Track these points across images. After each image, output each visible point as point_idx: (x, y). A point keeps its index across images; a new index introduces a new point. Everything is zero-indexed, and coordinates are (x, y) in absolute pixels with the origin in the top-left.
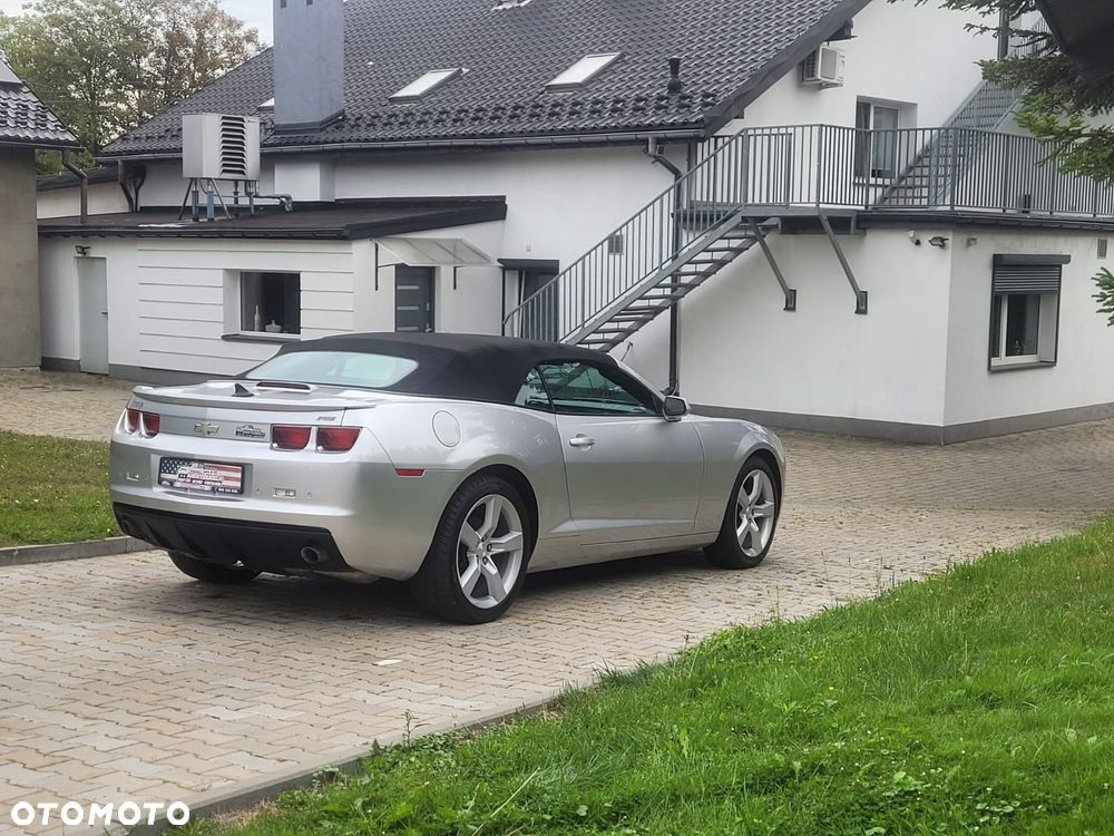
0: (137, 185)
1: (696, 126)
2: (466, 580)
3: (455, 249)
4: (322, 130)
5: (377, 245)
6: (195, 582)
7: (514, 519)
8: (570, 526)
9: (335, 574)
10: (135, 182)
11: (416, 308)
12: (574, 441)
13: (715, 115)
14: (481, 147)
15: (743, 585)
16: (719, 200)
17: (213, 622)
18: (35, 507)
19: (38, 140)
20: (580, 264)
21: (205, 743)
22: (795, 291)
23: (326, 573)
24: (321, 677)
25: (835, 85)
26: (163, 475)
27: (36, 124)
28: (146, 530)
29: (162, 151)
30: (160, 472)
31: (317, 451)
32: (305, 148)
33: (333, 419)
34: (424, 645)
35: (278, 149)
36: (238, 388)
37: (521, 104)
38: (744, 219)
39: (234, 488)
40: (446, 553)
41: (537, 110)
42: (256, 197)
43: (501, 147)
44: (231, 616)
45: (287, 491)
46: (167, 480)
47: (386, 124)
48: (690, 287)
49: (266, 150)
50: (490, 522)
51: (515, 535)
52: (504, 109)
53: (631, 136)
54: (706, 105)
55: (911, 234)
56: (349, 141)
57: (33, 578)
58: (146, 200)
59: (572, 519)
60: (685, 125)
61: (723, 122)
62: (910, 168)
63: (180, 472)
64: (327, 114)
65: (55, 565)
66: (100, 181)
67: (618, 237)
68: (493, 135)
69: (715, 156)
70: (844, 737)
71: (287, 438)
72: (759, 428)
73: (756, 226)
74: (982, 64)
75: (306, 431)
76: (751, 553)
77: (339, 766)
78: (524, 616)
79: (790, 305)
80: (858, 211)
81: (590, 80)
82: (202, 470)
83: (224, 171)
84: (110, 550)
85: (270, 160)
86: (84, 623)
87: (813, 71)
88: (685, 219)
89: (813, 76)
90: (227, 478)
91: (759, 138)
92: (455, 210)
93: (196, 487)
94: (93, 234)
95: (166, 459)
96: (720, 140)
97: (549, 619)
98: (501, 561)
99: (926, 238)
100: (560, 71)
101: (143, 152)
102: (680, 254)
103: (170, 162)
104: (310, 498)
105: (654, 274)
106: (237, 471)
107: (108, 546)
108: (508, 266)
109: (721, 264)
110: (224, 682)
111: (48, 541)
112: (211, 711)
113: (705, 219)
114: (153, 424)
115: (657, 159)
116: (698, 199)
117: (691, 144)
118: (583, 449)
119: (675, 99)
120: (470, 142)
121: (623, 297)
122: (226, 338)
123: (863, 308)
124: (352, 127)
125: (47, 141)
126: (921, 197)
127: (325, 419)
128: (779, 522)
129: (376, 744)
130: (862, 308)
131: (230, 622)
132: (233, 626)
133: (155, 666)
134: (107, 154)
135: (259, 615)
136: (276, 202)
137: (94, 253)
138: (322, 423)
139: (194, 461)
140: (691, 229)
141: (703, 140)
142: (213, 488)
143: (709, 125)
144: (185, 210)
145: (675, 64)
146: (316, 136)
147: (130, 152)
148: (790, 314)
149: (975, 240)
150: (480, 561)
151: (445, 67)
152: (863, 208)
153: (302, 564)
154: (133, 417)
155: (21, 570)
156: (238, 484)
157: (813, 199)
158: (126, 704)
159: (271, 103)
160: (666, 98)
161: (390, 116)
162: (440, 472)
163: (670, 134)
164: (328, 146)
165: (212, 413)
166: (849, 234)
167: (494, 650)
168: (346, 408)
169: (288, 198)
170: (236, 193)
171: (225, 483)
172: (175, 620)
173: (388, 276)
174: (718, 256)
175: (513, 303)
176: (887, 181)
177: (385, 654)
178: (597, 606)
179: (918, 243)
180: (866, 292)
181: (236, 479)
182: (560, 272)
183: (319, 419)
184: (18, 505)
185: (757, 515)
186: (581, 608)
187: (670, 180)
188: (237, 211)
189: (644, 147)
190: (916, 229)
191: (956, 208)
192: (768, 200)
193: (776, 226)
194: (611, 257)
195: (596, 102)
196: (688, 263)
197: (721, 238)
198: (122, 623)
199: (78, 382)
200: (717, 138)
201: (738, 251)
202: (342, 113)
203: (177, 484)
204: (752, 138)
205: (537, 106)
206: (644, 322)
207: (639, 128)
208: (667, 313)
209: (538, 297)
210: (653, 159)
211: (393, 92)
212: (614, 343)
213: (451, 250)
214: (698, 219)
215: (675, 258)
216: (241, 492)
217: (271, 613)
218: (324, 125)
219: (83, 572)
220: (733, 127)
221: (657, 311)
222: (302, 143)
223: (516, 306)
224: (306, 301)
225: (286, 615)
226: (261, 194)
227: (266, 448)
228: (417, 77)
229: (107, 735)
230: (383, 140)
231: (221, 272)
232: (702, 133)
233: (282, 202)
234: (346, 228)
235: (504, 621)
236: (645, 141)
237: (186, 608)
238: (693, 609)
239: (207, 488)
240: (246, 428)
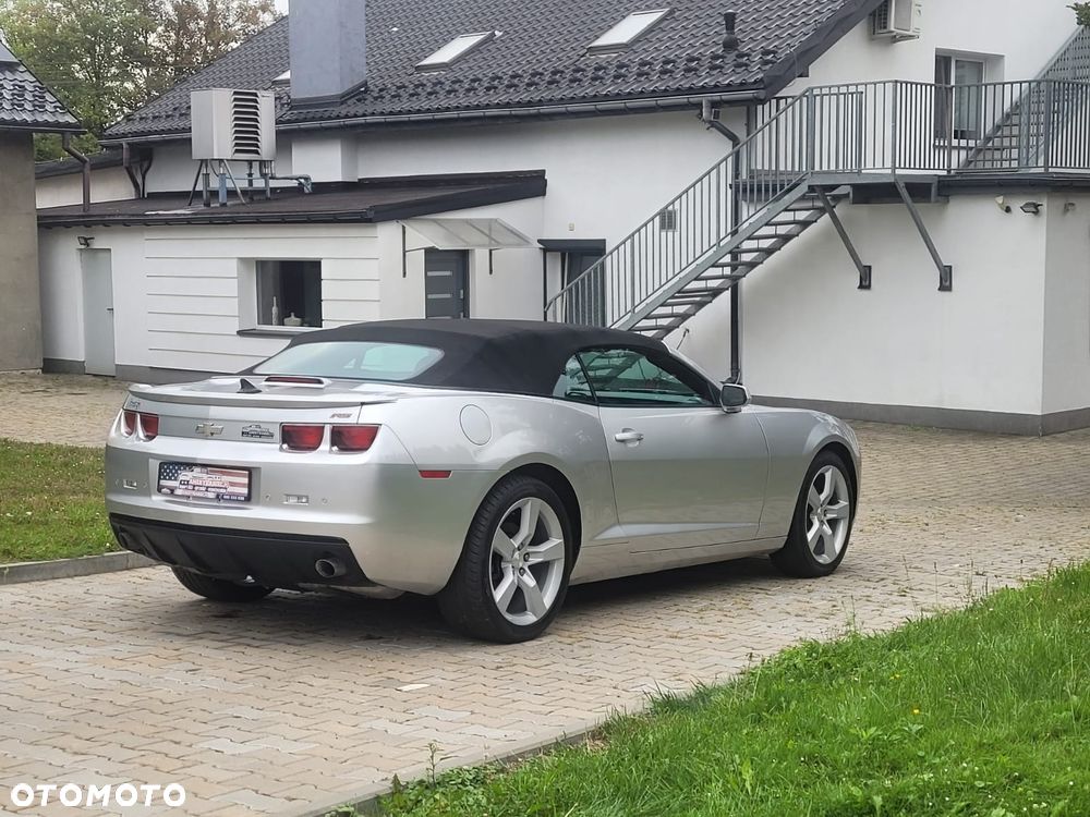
0: (144, 169)
1: (755, 87)
2: (500, 594)
3: (490, 230)
4: (342, 103)
5: (404, 228)
6: (201, 601)
7: (554, 525)
8: (617, 532)
9: (354, 589)
10: (141, 166)
11: (448, 296)
12: (620, 436)
13: (778, 74)
14: (516, 116)
15: (816, 596)
16: (782, 168)
17: (221, 644)
18: (28, 521)
19: (36, 123)
20: (628, 243)
21: (206, 780)
22: (870, 267)
23: (345, 588)
24: (337, 705)
25: (911, 37)
26: (163, 482)
27: (34, 106)
28: (147, 545)
29: (169, 131)
30: (159, 479)
31: (331, 451)
32: (325, 124)
33: (349, 416)
34: (456, 667)
35: (294, 126)
36: (244, 383)
37: (561, 68)
38: (811, 188)
39: (241, 495)
40: (478, 564)
41: (578, 75)
42: (272, 178)
43: (539, 117)
44: (241, 637)
45: (299, 497)
46: (167, 487)
47: (412, 95)
48: (752, 265)
49: (282, 127)
50: (527, 529)
51: (556, 541)
52: (542, 74)
53: (682, 99)
54: (766, 63)
55: (1000, 200)
56: (373, 114)
57: (23, 598)
58: (154, 185)
59: (619, 523)
60: (743, 86)
61: (785, 81)
62: (997, 128)
63: (181, 478)
64: (348, 86)
65: (50, 583)
66: (104, 166)
67: (670, 213)
68: (530, 104)
69: (777, 118)
70: (932, 767)
71: (298, 438)
72: (830, 419)
73: (823, 195)
74: (1077, 7)
75: (320, 429)
76: (824, 559)
77: (354, 806)
78: (567, 633)
79: (865, 283)
80: (939, 176)
81: (637, 40)
82: (205, 476)
83: (237, 151)
84: (110, 567)
85: (287, 137)
86: (77, 648)
87: (885, 23)
88: (745, 190)
89: (885, 28)
90: (232, 484)
91: (826, 98)
92: (490, 187)
93: (199, 494)
94: (96, 223)
95: (165, 463)
96: (782, 102)
97: (596, 637)
98: (540, 571)
99: (1017, 204)
100: (603, 31)
101: (150, 133)
102: (740, 230)
103: (178, 144)
104: (325, 505)
105: (711, 252)
106: (243, 476)
107: (108, 563)
108: (548, 247)
109: (786, 238)
110: (230, 711)
111: (42, 557)
112: (215, 744)
113: (767, 190)
114: (152, 425)
115: (713, 125)
116: (759, 167)
117: (750, 106)
118: (630, 445)
119: (731, 57)
120: (506, 112)
121: (677, 279)
122: (241, 333)
123: (948, 283)
124: (376, 98)
125: (46, 123)
126: (1011, 160)
127: (339, 416)
128: (855, 525)
129: (396, 780)
130: (945, 284)
131: (239, 644)
132: (241, 649)
133: (153, 694)
134: (111, 137)
135: (271, 636)
136: (294, 183)
137: (98, 244)
138: (337, 420)
139: (196, 465)
140: (752, 201)
141: (763, 102)
142: (218, 496)
143: (770, 84)
144: (196, 195)
145: (730, 20)
146: (336, 111)
147: (136, 134)
148: (865, 292)
149: (1073, 204)
150: (517, 573)
151: (476, 30)
152: (945, 173)
153: (319, 579)
154: (130, 418)
155: (12, 590)
156: (245, 491)
157: (888, 164)
158: (120, 737)
159: (287, 76)
160: (722, 57)
161: (417, 86)
162: (470, 473)
163: (726, 96)
164: (349, 121)
165: (214, 411)
166: (929, 201)
167: (533, 672)
168: (363, 404)
169: (307, 179)
170: (250, 175)
171: (231, 489)
172: (178, 643)
173: (417, 261)
174: (782, 230)
175: (555, 287)
176: (972, 143)
177: (409, 678)
178: (649, 622)
179: (1008, 210)
180: (950, 267)
181: (243, 485)
182: (607, 252)
183: (333, 416)
184: (10, 519)
185: (830, 516)
186: (631, 623)
187: (726, 147)
188: (251, 194)
189: (698, 111)
190: (1005, 195)
191: (1050, 170)
192: (837, 166)
193: (847, 195)
194: (664, 234)
195: (643, 64)
196: (749, 238)
197: (786, 210)
198: (120, 647)
199: (82, 385)
200: (778, 99)
201: (805, 224)
202: (365, 84)
203: (178, 492)
204: (818, 98)
205: (577, 70)
206: (701, 305)
207: (691, 91)
208: (727, 295)
209: (583, 280)
210: (708, 125)
211: (419, 59)
212: (668, 330)
213: (487, 232)
214: (759, 190)
215: (734, 233)
216: (248, 499)
217: (284, 634)
218: (344, 99)
219: (80, 591)
220: (796, 87)
221: (716, 293)
222: (321, 119)
223: (559, 291)
224: (327, 290)
225: (301, 635)
226: (277, 176)
227: (273, 449)
228: (446, 42)
229: (97, 772)
230: (409, 112)
231: (235, 261)
232: (762, 94)
233: (300, 183)
234: (371, 209)
235: (545, 640)
236: (699, 105)
237: (190, 629)
238: (758, 623)
239: (211, 495)
240: (253, 428)
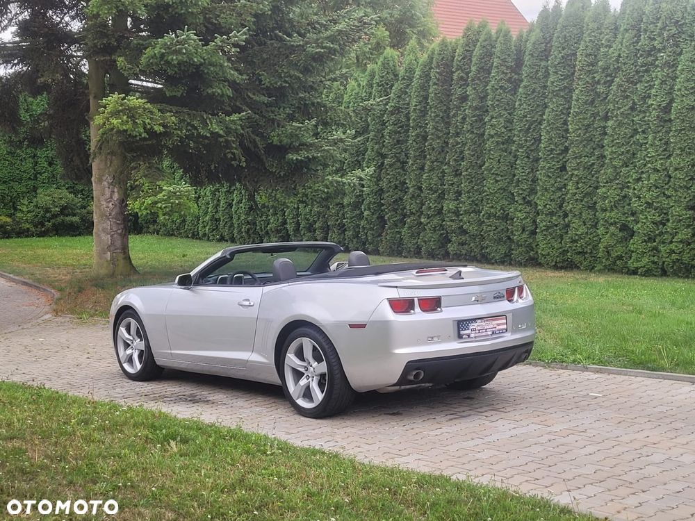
26: (462, 332)
30: (459, 331)
46: (464, 334)
63: (471, 328)
82: (483, 324)
90: (498, 325)
93: (484, 334)
95: (458, 322)
106: (503, 319)
127: (520, 282)
138: (519, 284)
142: (493, 332)
156: (505, 326)
171: (498, 328)
181: (503, 324)
203: (472, 336)
216: (507, 330)
239: (490, 333)
240: (498, 294)
